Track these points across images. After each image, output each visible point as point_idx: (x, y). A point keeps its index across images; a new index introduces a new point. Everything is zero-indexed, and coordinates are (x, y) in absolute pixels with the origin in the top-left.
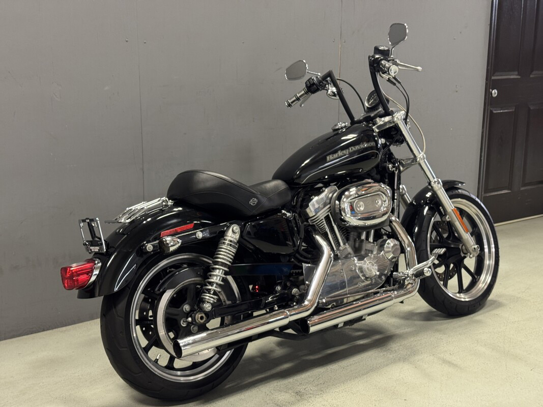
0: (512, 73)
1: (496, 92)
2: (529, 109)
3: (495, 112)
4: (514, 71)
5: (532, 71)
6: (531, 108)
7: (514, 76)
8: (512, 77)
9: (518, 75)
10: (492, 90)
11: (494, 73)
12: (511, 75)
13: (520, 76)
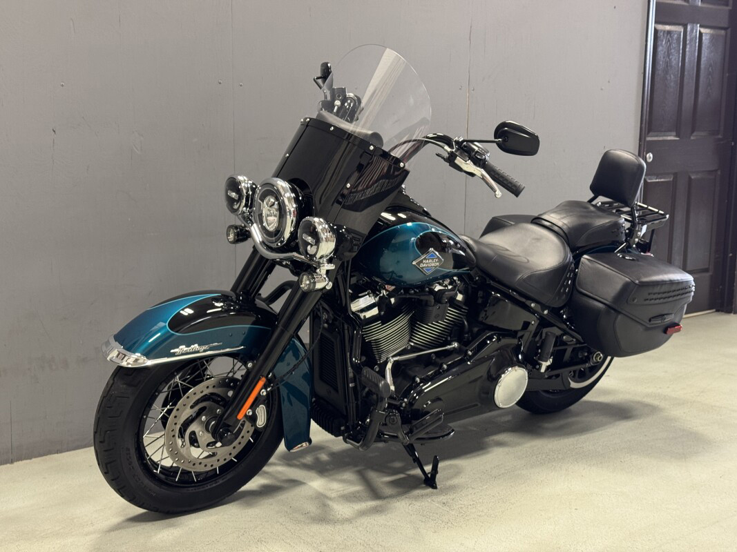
0: (669, 133)
1: (651, 155)
2: (690, 178)
3: (649, 181)
4: (671, 131)
5: (693, 132)
6: (693, 177)
7: (671, 137)
8: (669, 138)
9: (677, 136)
10: (646, 154)
11: (649, 132)
12: (667, 136)
13: (679, 137)
